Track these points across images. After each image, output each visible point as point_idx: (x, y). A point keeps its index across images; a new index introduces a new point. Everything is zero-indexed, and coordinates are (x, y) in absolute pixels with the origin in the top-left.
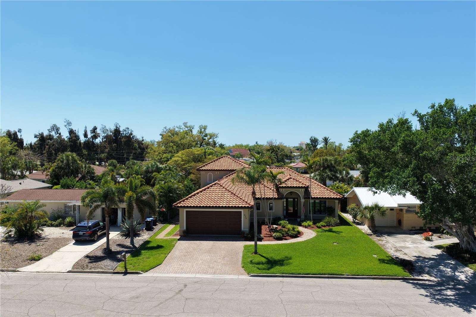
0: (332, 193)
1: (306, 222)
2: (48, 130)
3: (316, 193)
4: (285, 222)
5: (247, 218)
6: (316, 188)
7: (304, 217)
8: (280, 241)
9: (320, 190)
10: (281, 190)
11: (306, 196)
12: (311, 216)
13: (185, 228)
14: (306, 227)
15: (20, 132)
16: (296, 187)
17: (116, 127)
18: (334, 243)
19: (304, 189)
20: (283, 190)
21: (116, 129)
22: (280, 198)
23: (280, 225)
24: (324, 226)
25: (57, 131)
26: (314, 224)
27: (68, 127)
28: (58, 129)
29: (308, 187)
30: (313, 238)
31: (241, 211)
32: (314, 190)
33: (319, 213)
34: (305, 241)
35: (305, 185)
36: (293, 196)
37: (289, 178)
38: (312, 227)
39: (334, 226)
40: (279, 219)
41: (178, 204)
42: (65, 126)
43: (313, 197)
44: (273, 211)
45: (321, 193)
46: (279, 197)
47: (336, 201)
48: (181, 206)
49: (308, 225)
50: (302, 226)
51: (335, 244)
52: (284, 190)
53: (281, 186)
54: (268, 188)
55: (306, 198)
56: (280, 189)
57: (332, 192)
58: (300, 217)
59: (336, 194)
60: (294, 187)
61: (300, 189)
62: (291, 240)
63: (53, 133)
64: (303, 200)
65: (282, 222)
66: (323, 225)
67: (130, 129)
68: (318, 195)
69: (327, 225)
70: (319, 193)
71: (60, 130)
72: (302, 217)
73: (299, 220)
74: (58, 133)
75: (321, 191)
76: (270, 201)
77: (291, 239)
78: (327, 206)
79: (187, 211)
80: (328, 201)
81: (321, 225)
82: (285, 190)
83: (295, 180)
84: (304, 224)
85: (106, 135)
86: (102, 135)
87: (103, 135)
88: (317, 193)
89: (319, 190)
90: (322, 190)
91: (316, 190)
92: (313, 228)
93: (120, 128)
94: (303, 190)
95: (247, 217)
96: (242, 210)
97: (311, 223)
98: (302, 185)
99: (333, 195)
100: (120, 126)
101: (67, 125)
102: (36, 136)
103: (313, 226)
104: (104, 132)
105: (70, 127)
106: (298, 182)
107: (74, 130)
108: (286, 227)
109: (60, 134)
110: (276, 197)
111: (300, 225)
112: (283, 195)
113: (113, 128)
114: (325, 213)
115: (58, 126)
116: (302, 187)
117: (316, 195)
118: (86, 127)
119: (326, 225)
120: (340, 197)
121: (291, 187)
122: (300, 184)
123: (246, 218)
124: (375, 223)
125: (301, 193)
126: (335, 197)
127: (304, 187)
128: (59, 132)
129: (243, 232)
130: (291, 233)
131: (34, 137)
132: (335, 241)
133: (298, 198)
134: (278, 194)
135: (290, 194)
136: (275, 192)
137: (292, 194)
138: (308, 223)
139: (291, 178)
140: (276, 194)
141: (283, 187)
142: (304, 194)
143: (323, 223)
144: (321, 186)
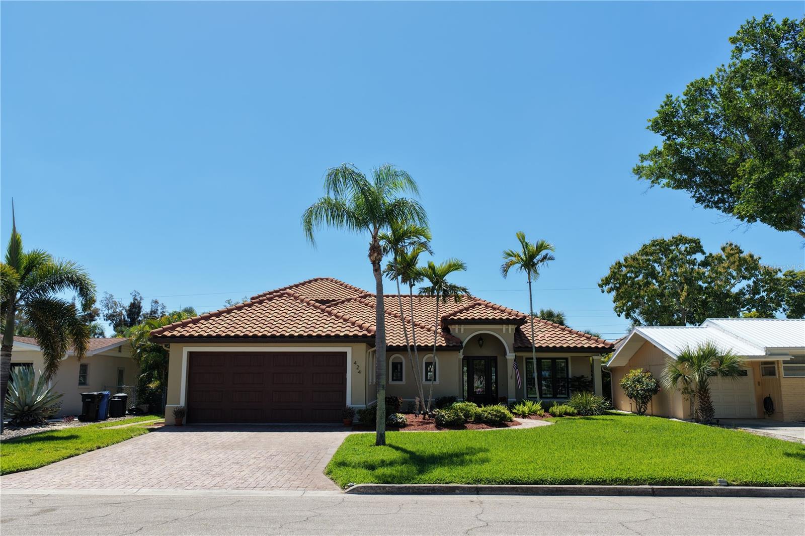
1: (524, 405)
3: (543, 338)
4: (467, 405)
5: (363, 373)
6: (542, 330)
9: (553, 332)
10: (455, 329)
11: (520, 345)
13: (182, 403)
14: (524, 416)
16: (494, 321)
17: (135, 299)
19: (514, 327)
20: (460, 330)
21: (134, 303)
22: (454, 346)
24: (573, 415)
26: (545, 408)
29: (522, 321)
31: (346, 352)
32: (537, 333)
33: (551, 396)
34: (531, 428)
35: (517, 315)
36: (486, 352)
37: (476, 305)
38: (540, 415)
39: (599, 415)
43: (537, 346)
44: (434, 383)
45: (557, 338)
46: (451, 345)
47: (595, 358)
48: (173, 336)
49: (530, 411)
52: (462, 330)
53: (456, 318)
54: (422, 328)
55: (519, 348)
56: (451, 327)
59: (594, 340)
60: (487, 321)
61: (504, 327)
64: (511, 356)
65: (460, 404)
66: (568, 411)
67: (160, 303)
68: (549, 342)
69: (579, 414)
70: (550, 338)
72: (509, 400)
75: (555, 335)
78: (570, 376)
79: (191, 355)
80: (572, 357)
81: (564, 411)
82: (464, 329)
83: (489, 307)
84: (519, 408)
85: (111, 311)
86: (103, 313)
87: (106, 312)
88: (547, 339)
89: (551, 333)
90: (557, 333)
91: (544, 333)
92: (544, 418)
93: (141, 301)
94: (511, 328)
95: (363, 369)
96: (348, 349)
97: (537, 407)
98: (507, 317)
99: (587, 341)
100: (141, 298)
103: (542, 413)
104: (108, 306)
106: (498, 311)
110: (444, 345)
112: (461, 343)
113: (127, 303)
114: (566, 396)
116: (507, 322)
117: (545, 341)
119: (576, 411)
120: (607, 344)
121: (480, 322)
122: (503, 315)
123: (359, 372)
124: (711, 399)
125: (505, 335)
126: (593, 346)
127: (514, 319)
129: (350, 409)
133: (496, 357)
134: (447, 340)
135: (479, 342)
136: (440, 334)
137: (483, 343)
138: (529, 407)
139: (480, 305)
140: (443, 339)
141: (460, 322)
142: (515, 342)
143: (569, 408)
144: (555, 326)
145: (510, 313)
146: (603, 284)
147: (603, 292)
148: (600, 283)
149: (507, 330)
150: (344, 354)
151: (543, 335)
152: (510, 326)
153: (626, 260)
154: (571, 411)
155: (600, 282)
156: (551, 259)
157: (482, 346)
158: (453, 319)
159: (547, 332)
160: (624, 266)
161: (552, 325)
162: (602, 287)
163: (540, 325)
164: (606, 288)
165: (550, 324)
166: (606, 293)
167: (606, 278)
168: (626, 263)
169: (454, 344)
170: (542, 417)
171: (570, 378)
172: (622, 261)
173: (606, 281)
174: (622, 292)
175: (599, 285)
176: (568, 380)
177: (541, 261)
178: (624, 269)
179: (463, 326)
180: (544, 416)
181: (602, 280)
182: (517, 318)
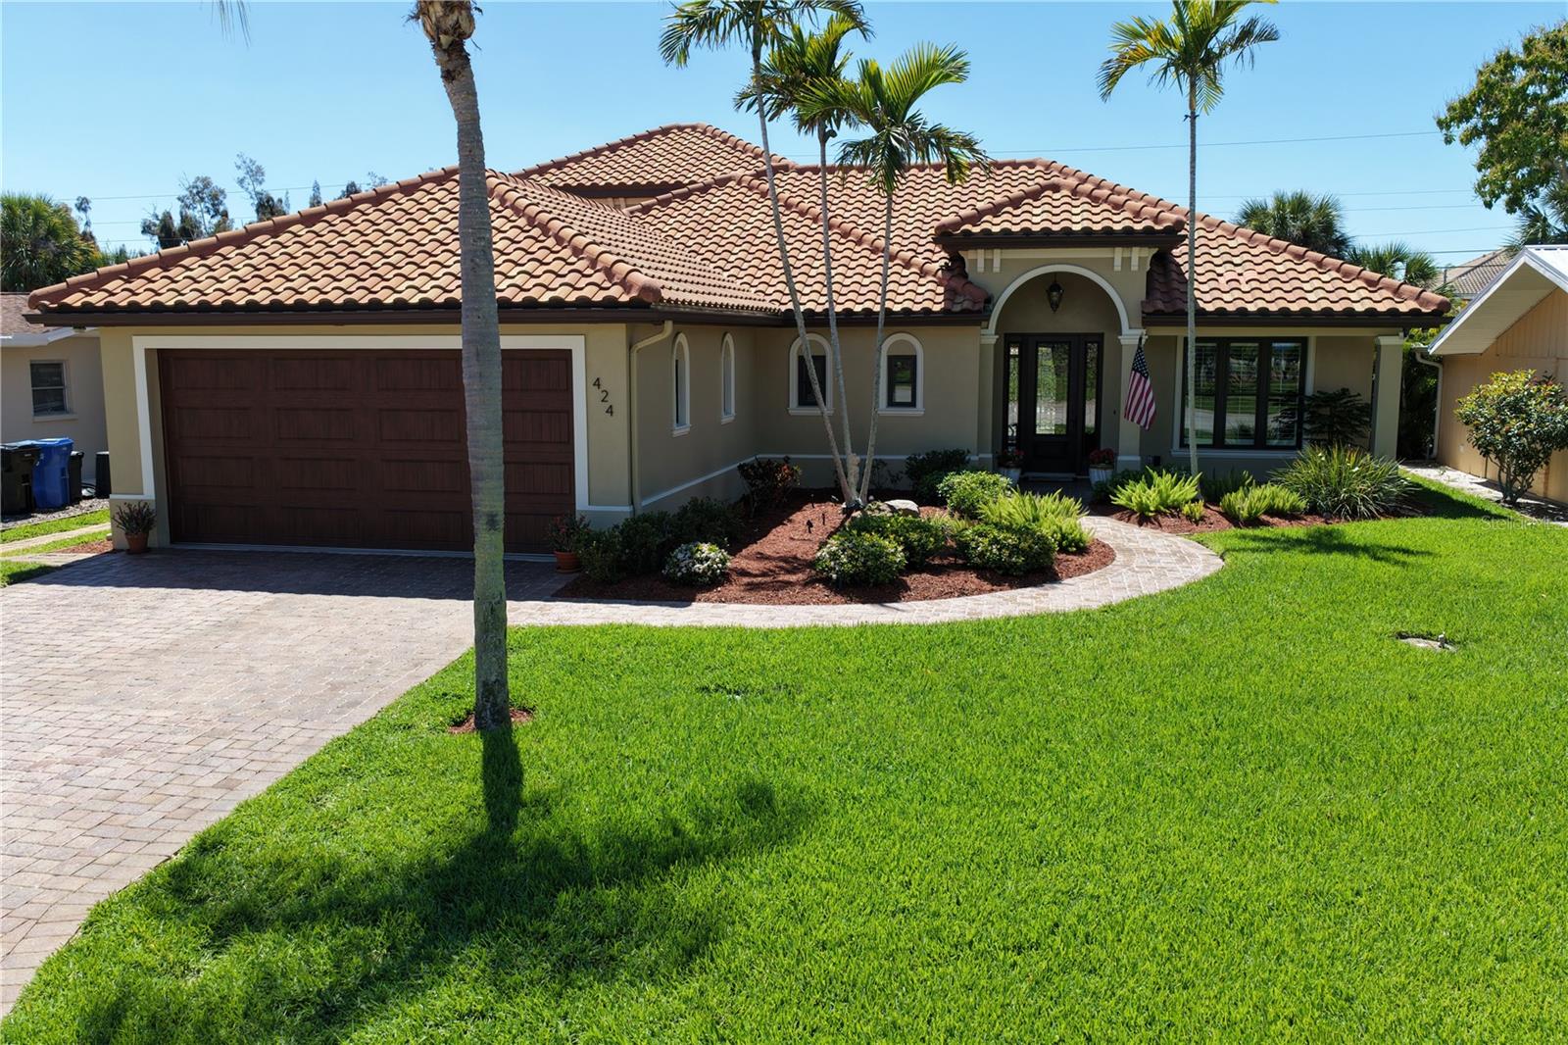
0: (1360, 283)
1: (1150, 483)
2: (179, 199)
3: (1234, 284)
4: (982, 483)
5: (621, 410)
6: (1237, 260)
7: (1138, 458)
9: (1269, 265)
10: (976, 260)
11: (1160, 305)
12: (1188, 459)
14: (1143, 517)
15: (85, 210)
16: (1087, 239)
18: (1401, 636)
19: (1148, 253)
20: (989, 263)
22: (964, 311)
23: (939, 502)
24: (1291, 515)
25: (213, 205)
26: (1211, 493)
27: (251, 188)
28: (216, 198)
29: (1172, 235)
30: (1188, 588)
31: (570, 351)
32: (1219, 270)
33: (1251, 442)
34: (1108, 609)
35: (1155, 219)
36: (1073, 321)
37: (1044, 188)
38: (1189, 517)
39: (1373, 517)
40: (956, 461)
42: (241, 182)
43: (1208, 307)
44: (911, 412)
45: (1276, 284)
46: (957, 308)
47: (1384, 341)
48: (85, 309)
49: (1163, 503)
50: (1121, 508)
51: (1421, 644)
52: (996, 263)
53: (977, 230)
55: (1158, 312)
56: (968, 256)
57: (1358, 276)
58: (1109, 459)
59: (1387, 287)
60: (1067, 239)
61: (1118, 254)
62: (985, 597)
63: (197, 212)
64: (1131, 336)
65: (961, 482)
66: (1279, 503)
68: (1248, 297)
69: (1312, 510)
70: (1254, 284)
71: (225, 201)
72: (1119, 458)
73: (1098, 475)
74: (217, 212)
75: (1271, 274)
76: (893, 341)
77: (980, 591)
78: (1309, 390)
80: (1318, 338)
81: (1264, 504)
82: (1001, 261)
83: (1082, 194)
84: (1133, 494)
88: (1246, 288)
89: (1261, 269)
90: (1280, 268)
91: (1239, 270)
92: (1202, 527)
94: (1140, 257)
95: (619, 400)
96: (571, 341)
97: (1188, 490)
98: (1128, 223)
99: (1364, 293)
101: (248, 180)
102: (149, 227)
103: (1199, 508)
105: (259, 189)
106: (1105, 206)
107: (276, 200)
108: (984, 509)
109: (225, 214)
110: (937, 308)
111: (1101, 505)
112: (993, 299)
114: (1293, 443)
115: (217, 183)
116: (1127, 238)
117: (1237, 294)
118: (316, 188)
119: (1303, 504)
120: (1427, 303)
121: (1045, 239)
122: (1116, 218)
123: (610, 411)
125: (1119, 278)
126: (1382, 307)
127: (1148, 230)
128: (221, 208)
129: (585, 522)
131: (141, 229)
132: (1413, 618)
133: (1103, 334)
134: (951, 294)
135: (1049, 295)
136: (935, 276)
137: (1060, 299)
138: (1160, 492)
139: (1056, 188)
140: (941, 290)
141: (989, 241)
142: (1148, 293)
143: (1282, 494)
144: (1275, 248)
145: (1137, 214)
146: (1452, 120)
147: (1448, 140)
148: (1443, 117)
149: (1126, 261)
150: (565, 356)
151: (1234, 276)
152: (1136, 250)
153: (1528, 47)
154: (1288, 505)
155: (1444, 114)
156: (1270, 36)
157: (1057, 306)
158: (967, 232)
159: (1248, 265)
160: (1522, 64)
161: (1267, 244)
162: (1448, 127)
163: (1232, 243)
164: (1458, 131)
165: (1261, 242)
166: (1456, 143)
167: (1464, 102)
168: (1529, 54)
169: (967, 305)
170: (1197, 523)
171: (1310, 398)
172: (1517, 51)
173: (1462, 111)
174: (1504, 141)
175: (1440, 123)
176: (1301, 401)
177: (1234, 47)
178: (1520, 74)
179: (997, 252)
180: (1202, 518)
181: (1451, 109)
182: (1157, 227)
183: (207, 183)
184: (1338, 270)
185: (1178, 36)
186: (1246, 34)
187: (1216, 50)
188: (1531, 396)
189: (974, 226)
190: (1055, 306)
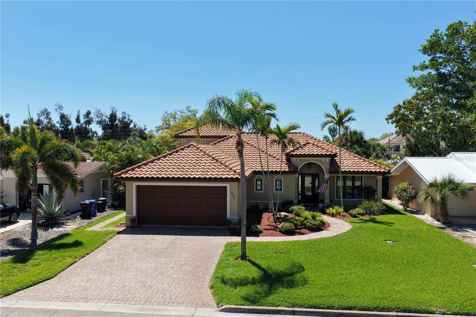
0: (373, 165)
1: (333, 208)
2: (37, 114)
3: (347, 165)
4: (299, 208)
5: (236, 199)
6: (347, 159)
7: (329, 201)
8: (291, 237)
9: (354, 160)
10: (294, 160)
11: (333, 170)
13: (134, 214)
14: (333, 216)
15: (8, 117)
16: (317, 156)
17: (113, 112)
18: (386, 240)
19: (330, 159)
20: (296, 160)
21: (112, 114)
22: (293, 171)
23: (291, 212)
24: (362, 215)
25: (47, 116)
26: (346, 210)
27: (59, 111)
28: (48, 114)
29: (335, 155)
30: (347, 232)
31: (227, 187)
32: (344, 161)
33: (351, 197)
34: (334, 236)
35: (331, 152)
36: (313, 171)
37: (307, 144)
38: (342, 216)
39: (378, 215)
40: (291, 203)
41: (122, 173)
42: (56, 110)
43: (343, 170)
44: (281, 192)
45: (356, 165)
46: (291, 170)
47: (378, 177)
48: (127, 178)
49: (337, 213)
50: (328, 213)
51: (389, 242)
52: (298, 160)
53: (294, 153)
54: (274, 158)
55: (332, 171)
56: (292, 159)
57: (372, 163)
58: (322, 201)
59: (378, 166)
60: (313, 156)
61: (324, 159)
62: (310, 234)
63: (42, 118)
64: (327, 175)
65: (295, 208)
66: (359, 212)
67: (127, 113)
68: (350, 168)
69: (366, 213)
70: (352, 165)
71: (50, 115)
72: (325, 201)
73: (321, 205)
75: (355, 162)
76: (277, 177)
77: (309, 233)
78: (363, 186)
79: (138, 187)
80: (364, 176)
81: (357, 212)
82: (299, 160)
83: (315, 145)
84: (330, 210)
85: (100, 119)
86: (96, 120)
87: (97, 119)
88: (350, 166)
89: (352, 161)
90: (356, 161)
91: (348, 161)
92: (345, 218)
93: (117, 113)
94: (328, 159)
95: (236, 196)
96: (227, 185)
97: (341, 210)
98: (326, 153)
99: (374, 167)
100: (116, 111)
101: (58, 109)
102: (26, 122)
103: (344, 214)
104: (98, 116)
105: (61, 112)
106: (320, 148)
107: (66, 115)
108: (302, 215)
109: (50, 119)
110: (287, 170)
111: (324, 213)
112: (297, 168)
113: (108, 113)
114: (360, 197)
115: (49, 110)
116: (326, 156)
117: (348, 167)
118: (79, 112)
119: (364, 212)
120: (386, 170)
121: (309, 156)
122: (323, 151)
123: (234, 198)
124: (448, 209)
125: (324, 164)
126: (378, 170)
127: (330, 154)
128: (49, 117)
129: (229, 220)
130: (311, 223)
131: (23, 122)
132: (387, 237)
133: (319, 174)
134: (289, 167)
135: (308, 166)
136: (285, 162)
137: (310, 167)
138: (336, 210)
139: (309, 143)
140: (287, 166)
141: (296, 156)
142: (330, 167)
143: (360, 210)
144: (355, 156)
145: (327, 150)
146: (389, 118)
147: (388, 123)
148: (387, 118)
149: (325, 160)
150: (226, 187)
151: (347, 163)
152: (327, 158)
153: (404, 103)
154: (361, 212)
155: (387, 117)
156: (354, 120)
157: (310, 168)
158: (292, 154)
159: (350, 160)
160: (403, 107)
161: (353, 155)
162: (388, 120)
163: (346, 155)
164: (390, 121)
165: (352, 155)
166: (390, 124)
167: (391, 115)
168: (404, 105)
169: (293, 170)
170: (344, 217)
171: (363, 188)
172: (402, 104)
173: (391, 117)
174: (400, 125)
175: (386, 119)
176: (361, 188)
177: (347, 121)
178: (403, 109)
179: (298, 158)
180: (345, 216)
181: (388, 116)
182: (332, 154)
183: (46, 110)
184: (368, 162)
185: (336, 118)
186: (350, 119)
187: (344, 122)
188: (408, 188)
189: (293, 152)
190: (309, 168)
